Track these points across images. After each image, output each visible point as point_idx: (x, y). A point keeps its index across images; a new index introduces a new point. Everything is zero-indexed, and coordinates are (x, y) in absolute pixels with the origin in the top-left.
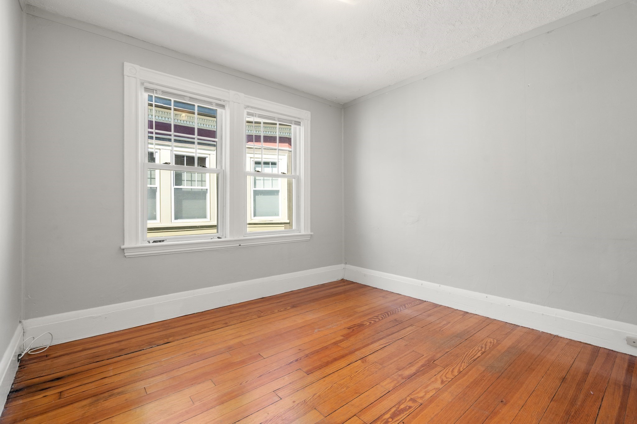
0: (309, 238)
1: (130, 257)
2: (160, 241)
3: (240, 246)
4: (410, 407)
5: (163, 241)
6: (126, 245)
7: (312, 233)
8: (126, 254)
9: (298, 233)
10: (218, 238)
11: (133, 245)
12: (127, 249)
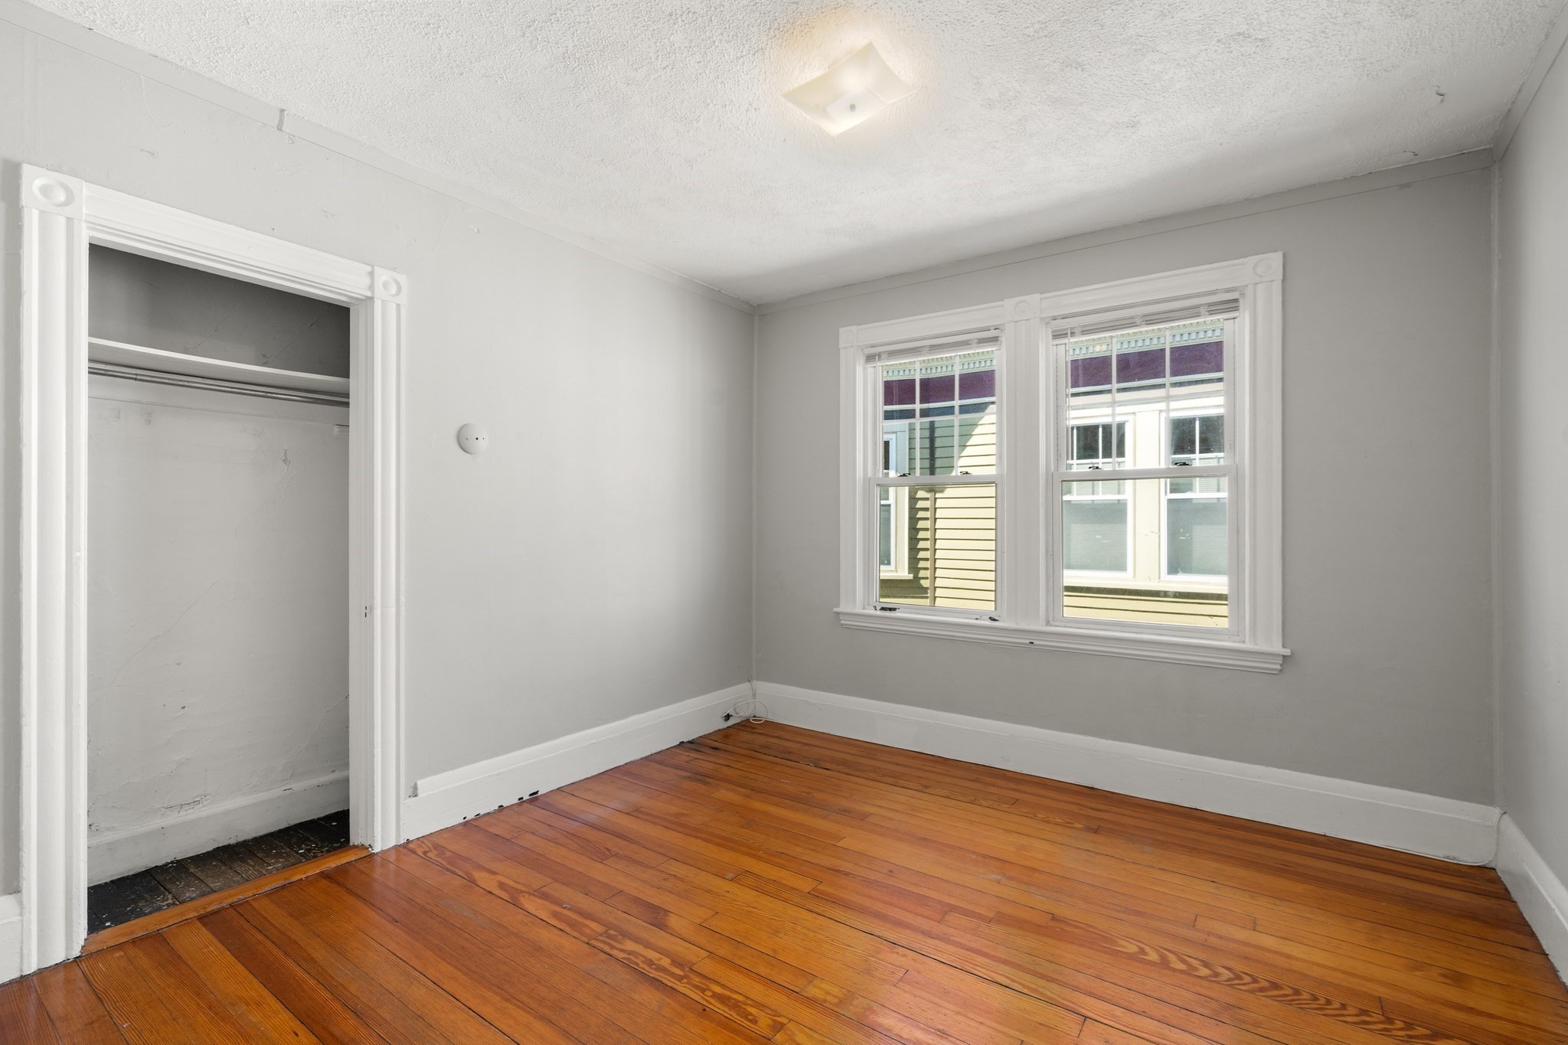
0: (1278, 667)
1: (848, 628)
2: (890, 609)
3: (1031, 646)
4: (755, 1022)
5: (895, 609)
6: (841, 609)
7: (1287, 652)
8: (842, 622)
9: (1234, 642)
10: (990, 618)
11: (849, 610)
12: (842, 613)
